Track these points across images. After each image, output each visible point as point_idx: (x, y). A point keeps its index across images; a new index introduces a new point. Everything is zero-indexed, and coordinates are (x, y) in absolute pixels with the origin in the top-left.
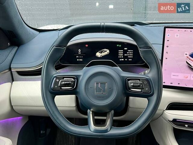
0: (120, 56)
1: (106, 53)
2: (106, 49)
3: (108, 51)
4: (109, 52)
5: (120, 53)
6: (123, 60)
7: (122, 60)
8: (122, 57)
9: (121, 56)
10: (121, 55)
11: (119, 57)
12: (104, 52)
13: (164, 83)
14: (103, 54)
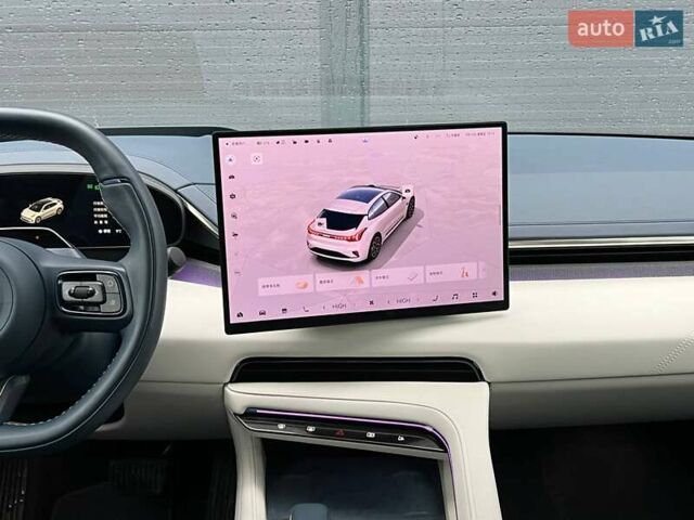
0: (98, 219)
1: (52, 211)
2: (54, 197)
3: (59, 205)
4: (62, 206)
5: (99, 210)
6: (109, 231)
7: (105, 231)
8: (106, 222)
9: (103, 219)
10: (102, 216)
11: (96, 222)
12: (46, 208)
13: (240, 315)
14: (45, 213)
